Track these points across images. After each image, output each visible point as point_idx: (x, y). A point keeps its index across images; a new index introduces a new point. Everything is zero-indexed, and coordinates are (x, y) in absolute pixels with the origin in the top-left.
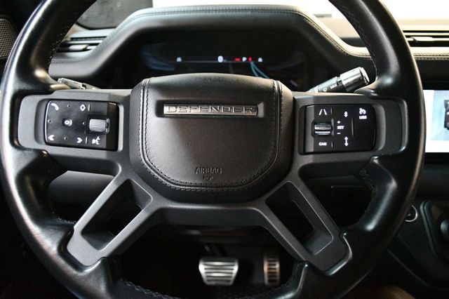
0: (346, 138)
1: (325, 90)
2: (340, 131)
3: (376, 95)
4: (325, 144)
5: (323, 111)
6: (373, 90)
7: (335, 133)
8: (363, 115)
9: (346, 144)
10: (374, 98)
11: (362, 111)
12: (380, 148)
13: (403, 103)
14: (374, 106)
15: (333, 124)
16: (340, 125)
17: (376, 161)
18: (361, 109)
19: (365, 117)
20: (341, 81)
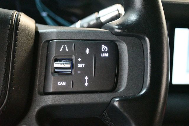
0: (86, 78)
1: (86, 25)
2: (80, 69)
3: (119, 31)
4: (64, 84)
5: (64, 47)
6: (117, 25)
7: (76, 72)
8: (105, 52)
9: (86, 84)
10: (117, 34)
11: (104, 48)
12: (121, 90)
13: (145, 41)
14: (117, 43)
15: (74, 62)
16: (81, 62)
17: (116, 104)
18: (103, 46)
19: (106, 55)
20: (99, 18)
